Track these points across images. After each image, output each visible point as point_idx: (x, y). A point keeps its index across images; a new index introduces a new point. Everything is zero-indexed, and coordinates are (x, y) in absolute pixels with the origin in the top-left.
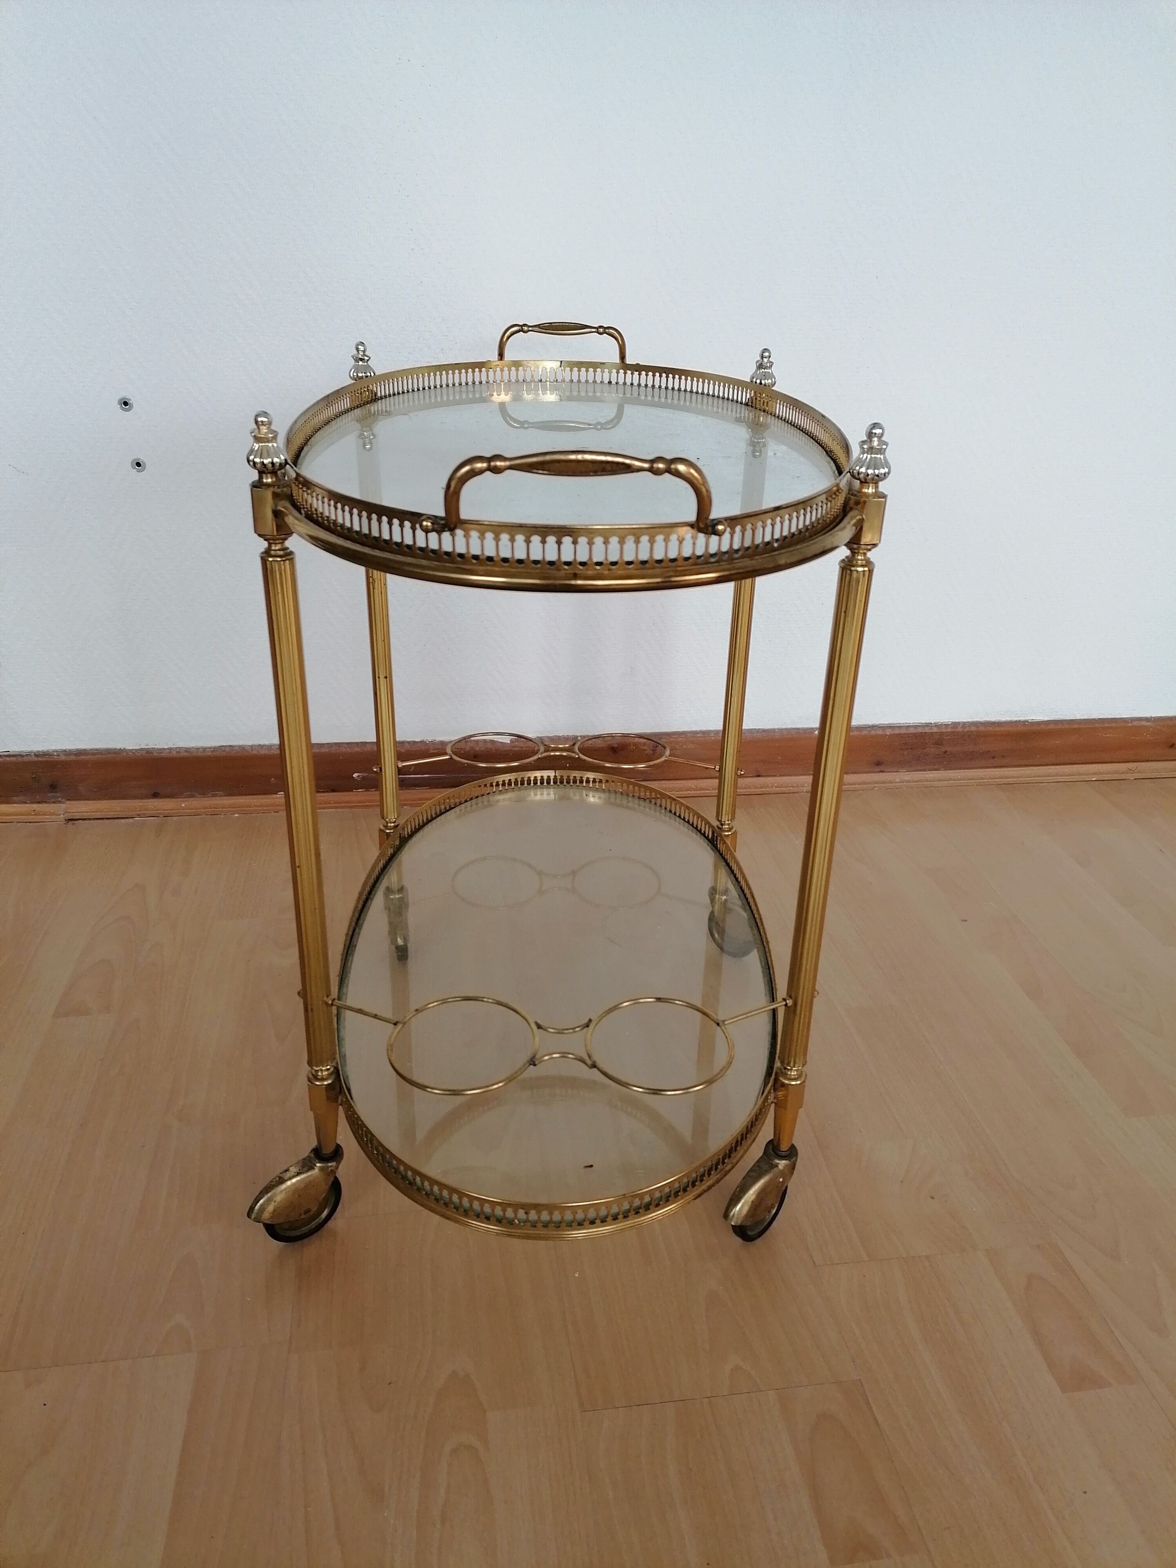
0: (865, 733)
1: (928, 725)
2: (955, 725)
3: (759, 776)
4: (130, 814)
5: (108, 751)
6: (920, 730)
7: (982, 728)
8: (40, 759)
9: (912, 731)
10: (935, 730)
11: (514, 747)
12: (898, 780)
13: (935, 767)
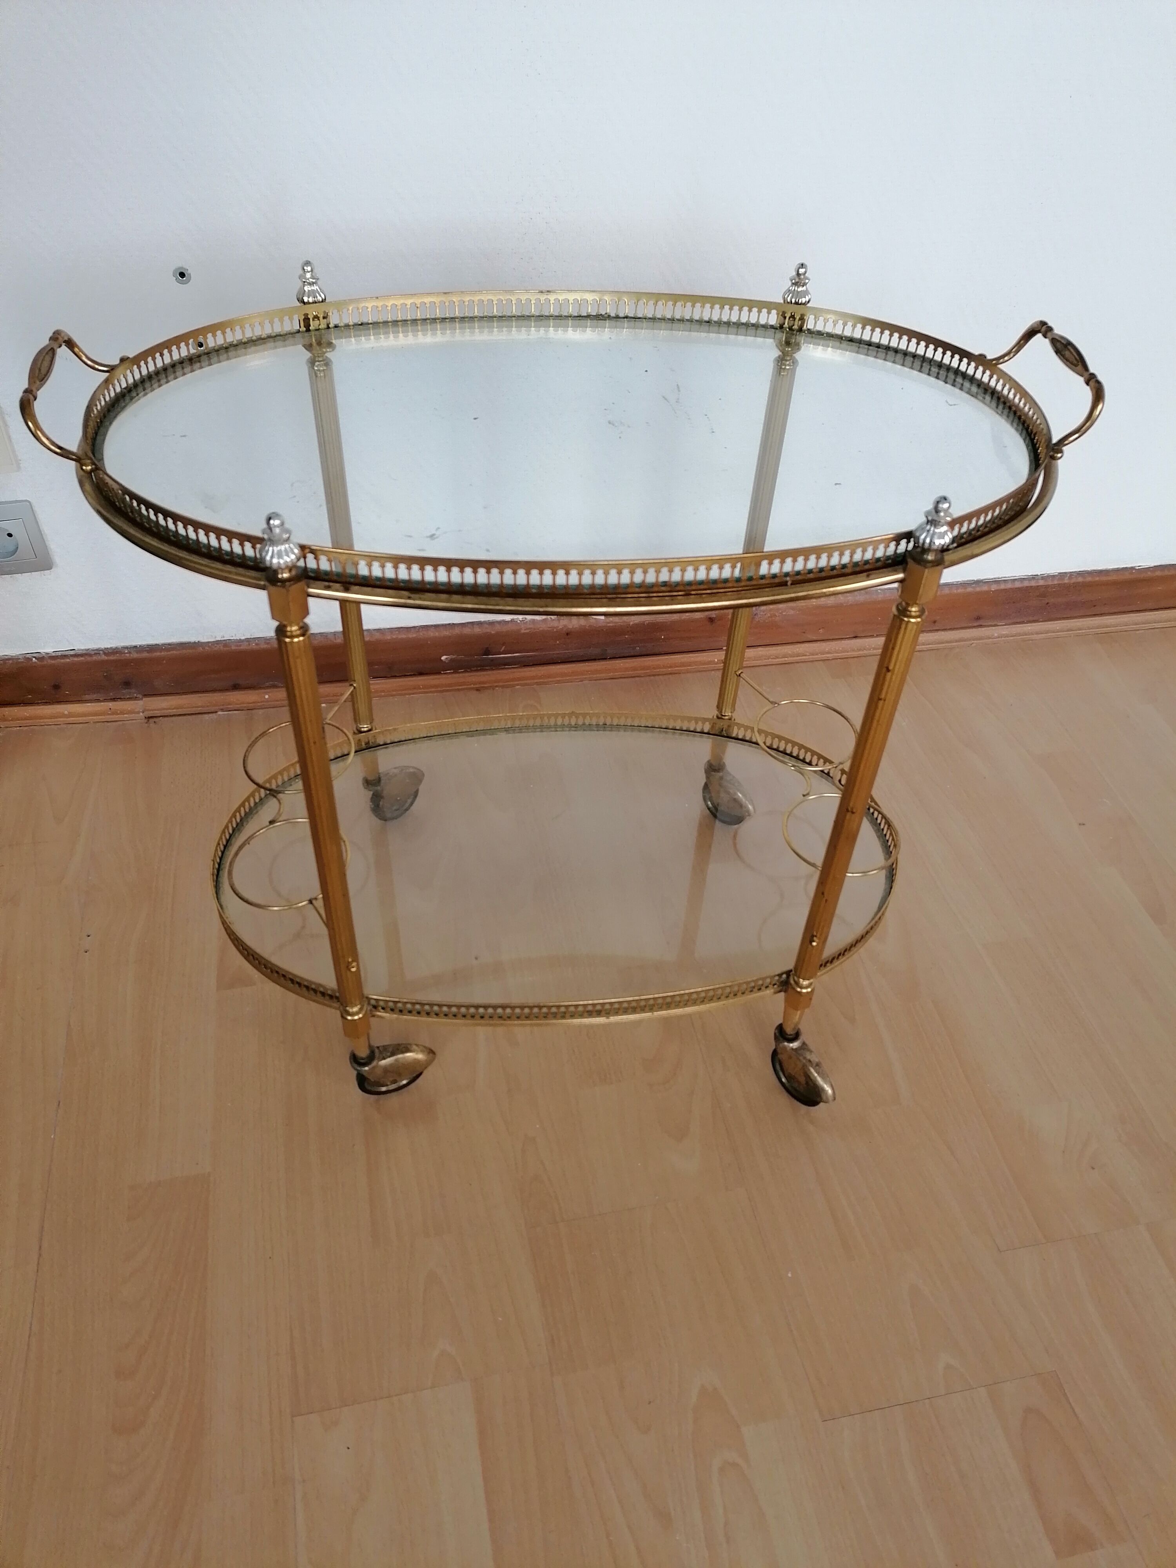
0: (969, 589)
1: (1034, 577)
2: (1062, 575)
3: (856, 637)
4: (213, 709)
5: (182, 645)
6: (1026, 584)
7: (1089, 579)
8: (112, 658)
9: (1018, 585)
10: (1041, 583)
11: (609, 623)
12: (996, 635)
13: (1035, 618)
